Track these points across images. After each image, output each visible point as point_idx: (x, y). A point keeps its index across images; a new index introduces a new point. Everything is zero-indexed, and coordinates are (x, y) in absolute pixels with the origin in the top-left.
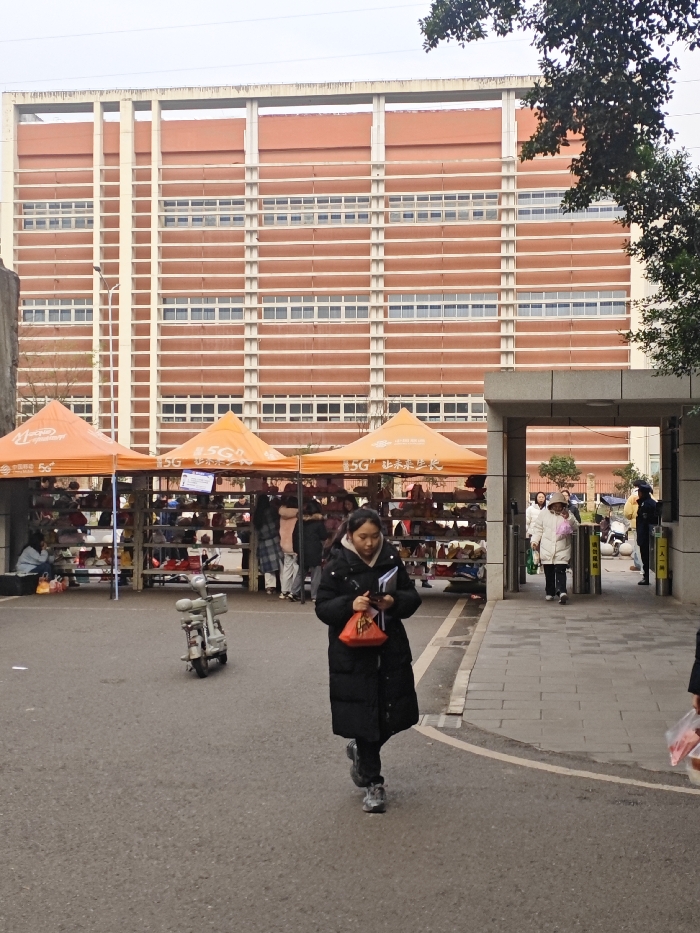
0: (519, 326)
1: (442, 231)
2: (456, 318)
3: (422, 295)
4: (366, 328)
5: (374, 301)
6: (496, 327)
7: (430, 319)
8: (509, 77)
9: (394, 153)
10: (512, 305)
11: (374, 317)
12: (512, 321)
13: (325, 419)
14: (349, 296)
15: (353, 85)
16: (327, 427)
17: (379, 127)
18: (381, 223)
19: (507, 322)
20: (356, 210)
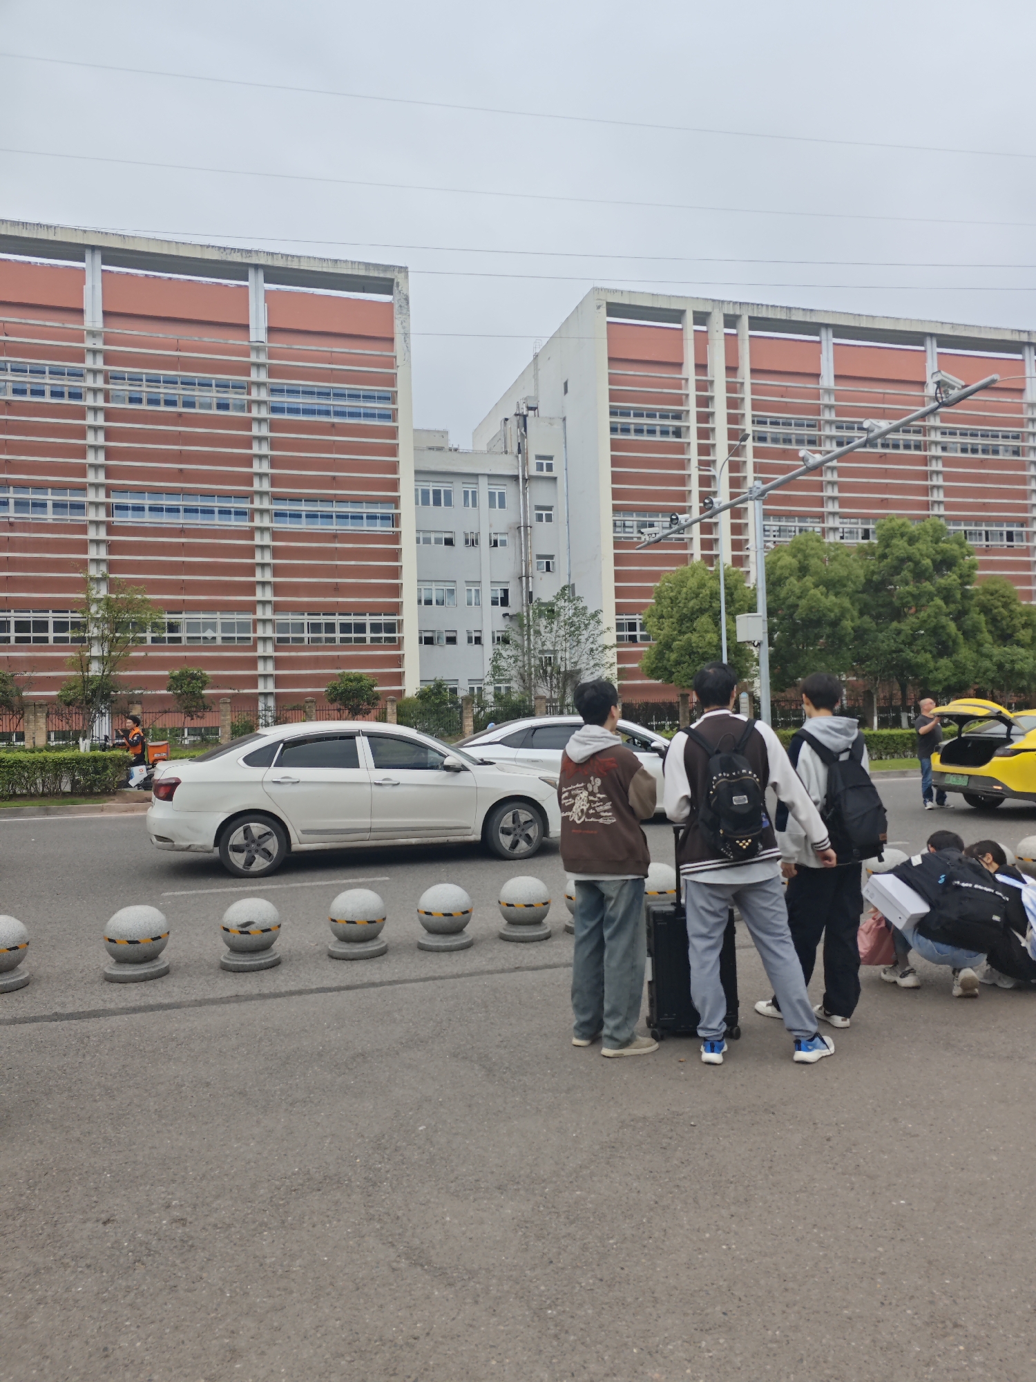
0: (276, 535)
1: (179, 419)
2: (198, 521)
3: (156, 492)
4: (83, 529)
5: (91, 496)
6: (250, 534)
7: (165, 520)
8: (257, 252)
9: (115, 321)
10: (267, 511)
11: (92, 515)
12: (267, 529)
13: (27, 640)
14: (59, 488)
15: (58, 230)
16: (30, 650)
17: (93, 287)
18: (100, 402)
19: (262, 530)
20: (66, 383)
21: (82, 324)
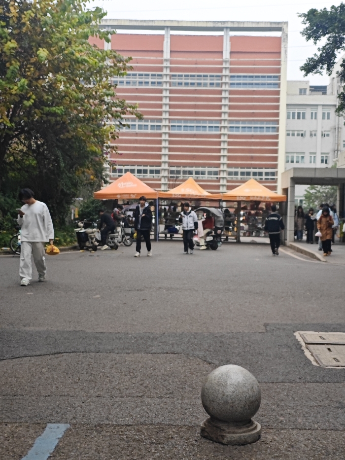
0: (230, 136)
1: (195, 92)
2: (201, 132)
3: (186, 121)
4: (160, 135)
5: (164, 123)
6: (219, 136)
7: (189, 132)
8: (227, 22)
9: (174, 54)
10: (226, 127)
11: (164, 130)
12: (227, 134)
14: (153, 120)
17: (167, 42)
18: (168, 87)
19: (224, 134)
20: (156, 80)
21: (162, 56)
